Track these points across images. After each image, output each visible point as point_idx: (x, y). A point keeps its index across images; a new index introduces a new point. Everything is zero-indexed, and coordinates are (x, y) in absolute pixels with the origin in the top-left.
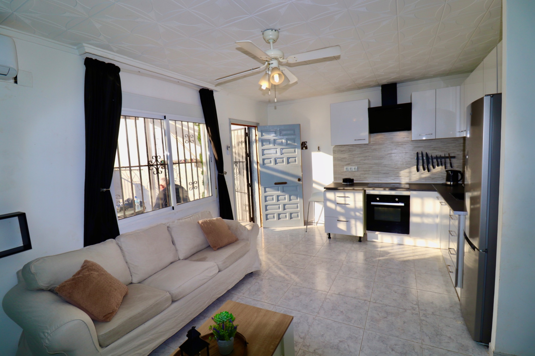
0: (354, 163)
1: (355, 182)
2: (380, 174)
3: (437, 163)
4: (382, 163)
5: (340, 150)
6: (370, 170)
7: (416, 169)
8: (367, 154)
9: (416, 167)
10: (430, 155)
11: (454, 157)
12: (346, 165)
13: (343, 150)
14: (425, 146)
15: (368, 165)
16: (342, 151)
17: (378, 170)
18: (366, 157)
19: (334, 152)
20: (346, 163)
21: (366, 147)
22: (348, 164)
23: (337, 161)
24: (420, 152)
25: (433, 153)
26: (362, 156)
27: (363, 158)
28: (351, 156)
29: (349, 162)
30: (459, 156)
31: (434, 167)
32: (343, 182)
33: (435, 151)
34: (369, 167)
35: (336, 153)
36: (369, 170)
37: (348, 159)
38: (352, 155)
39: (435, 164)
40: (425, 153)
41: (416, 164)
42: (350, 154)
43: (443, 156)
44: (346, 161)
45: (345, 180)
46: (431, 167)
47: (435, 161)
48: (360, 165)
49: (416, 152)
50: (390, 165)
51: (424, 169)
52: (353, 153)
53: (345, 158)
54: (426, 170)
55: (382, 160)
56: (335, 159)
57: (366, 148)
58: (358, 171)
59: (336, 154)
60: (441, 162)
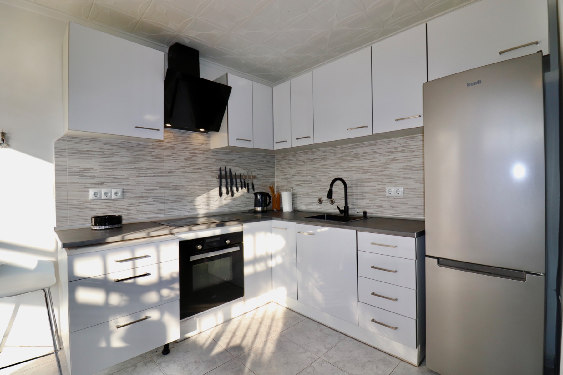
0: (113, 181)
1: (124, 222)
2: (167, 203)
3: (240, 184)
4: (171, 183)
5: (77, 150)
6: (149, 195)
7: (218, 192)
8: (144, 165)
9: (217, 189)
10: (233, 173)
11: (255, 177)
12: (93, 185)
13: (85, 149)
14: (227, 160)
15: (145, 186)
16: (82, 153)
17: (163, 195)
18: (141, 169)
19: (60, 152)
20: (94, 181)
21: (142, 151)
22: (99, 184)
23: (70, 175)
24: (223, 168)
25: (237, 170)
26: (133, 167)
27: (134, 172)
28: (107, 166)
29: (102, 180)
30: (259, 176)
31: (237, 190)
32: (96, 225)
33: (237, 168)
34: (148, 190)
35: (64, 154)
36: (147, 196)
37: (98, 171)
38: (110, 164)
39: (239, 185)
40: (229, 170)
41: (218, 185)
42: (105, 162)
43: (246, 174)
44: (94, 177)
45: (100, 220)
46: (234, 189)
47: (238, 181)
48: (128, 185)
49: (219, 168)
50: (183, 186)
51: (228, 193)
52: (113, 159)
53: (92, 169)
54: (230, 194)
55: (170, 176)
56: (59, 171)
57: (142, 153)
58: (123, 198)
59: (65, 157)
60: (244, 182)
